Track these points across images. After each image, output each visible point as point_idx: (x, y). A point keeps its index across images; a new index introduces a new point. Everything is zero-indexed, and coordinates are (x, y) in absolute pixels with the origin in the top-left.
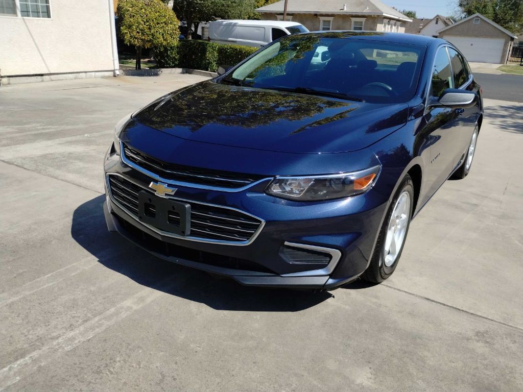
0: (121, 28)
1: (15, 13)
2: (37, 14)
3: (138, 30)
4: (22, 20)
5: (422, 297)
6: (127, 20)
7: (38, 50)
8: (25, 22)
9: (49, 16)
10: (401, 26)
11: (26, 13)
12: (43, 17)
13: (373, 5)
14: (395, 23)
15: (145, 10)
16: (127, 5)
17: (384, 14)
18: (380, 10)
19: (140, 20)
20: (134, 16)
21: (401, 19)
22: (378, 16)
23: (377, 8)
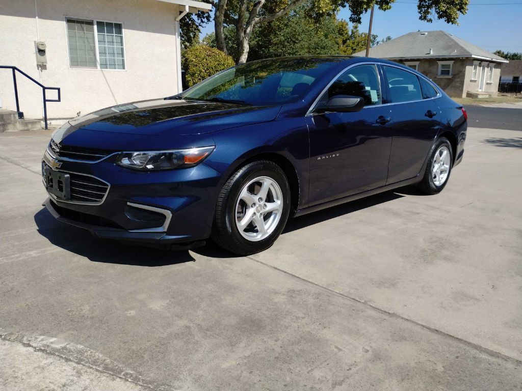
0: (186, 76)
1: (95, 66)
2: (113, 66)
3: (200, 78)
4: (101, 72)
5: (272, 267)
6: (192, 69)
7: (113, 96)
8: (103, 74)
9: (124, 68)
10: (495, 67)
11: (105, 66)
12: (110, 68)
13: (462, 48)
14: (488, 64)
15: (206, 60)
16: (192, 56)
17: (473, 56)
18: (469, 53)
19: (201, 68)
20: (196, 66)
21: (494, 60)
22: (467, 58)
23: (465, 50)
